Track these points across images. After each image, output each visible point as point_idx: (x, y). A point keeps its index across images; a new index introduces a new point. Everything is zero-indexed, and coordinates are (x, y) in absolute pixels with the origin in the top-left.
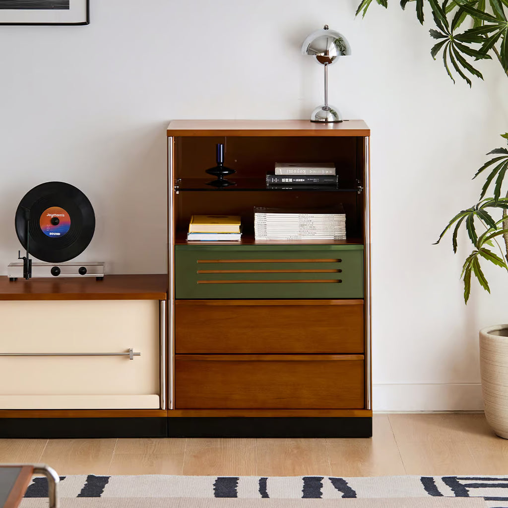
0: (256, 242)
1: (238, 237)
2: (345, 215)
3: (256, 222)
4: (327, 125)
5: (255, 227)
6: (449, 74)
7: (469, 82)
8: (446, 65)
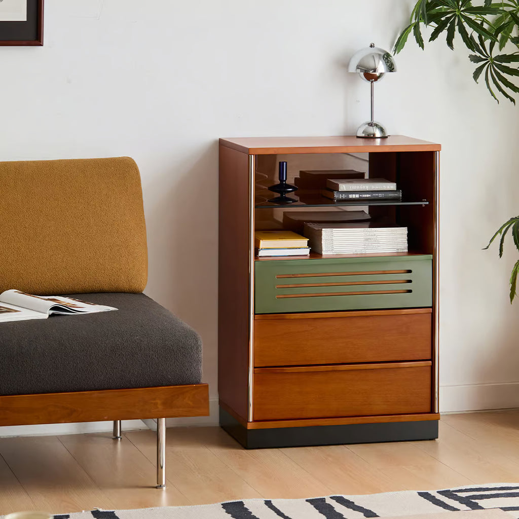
0: (324, 257)
1: (307, 252)
2: (406, 228)
3: (323, 237)
4: (374, 141)
5: (322, 242)
6: (492, 95)
7: (512, 100)
8: (489, 87)
